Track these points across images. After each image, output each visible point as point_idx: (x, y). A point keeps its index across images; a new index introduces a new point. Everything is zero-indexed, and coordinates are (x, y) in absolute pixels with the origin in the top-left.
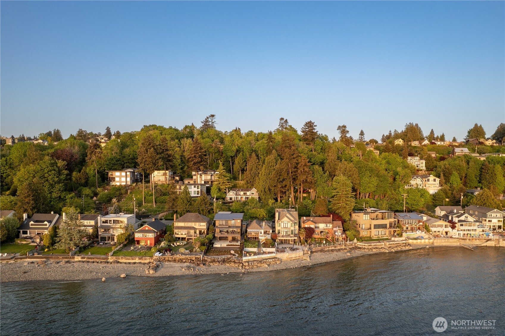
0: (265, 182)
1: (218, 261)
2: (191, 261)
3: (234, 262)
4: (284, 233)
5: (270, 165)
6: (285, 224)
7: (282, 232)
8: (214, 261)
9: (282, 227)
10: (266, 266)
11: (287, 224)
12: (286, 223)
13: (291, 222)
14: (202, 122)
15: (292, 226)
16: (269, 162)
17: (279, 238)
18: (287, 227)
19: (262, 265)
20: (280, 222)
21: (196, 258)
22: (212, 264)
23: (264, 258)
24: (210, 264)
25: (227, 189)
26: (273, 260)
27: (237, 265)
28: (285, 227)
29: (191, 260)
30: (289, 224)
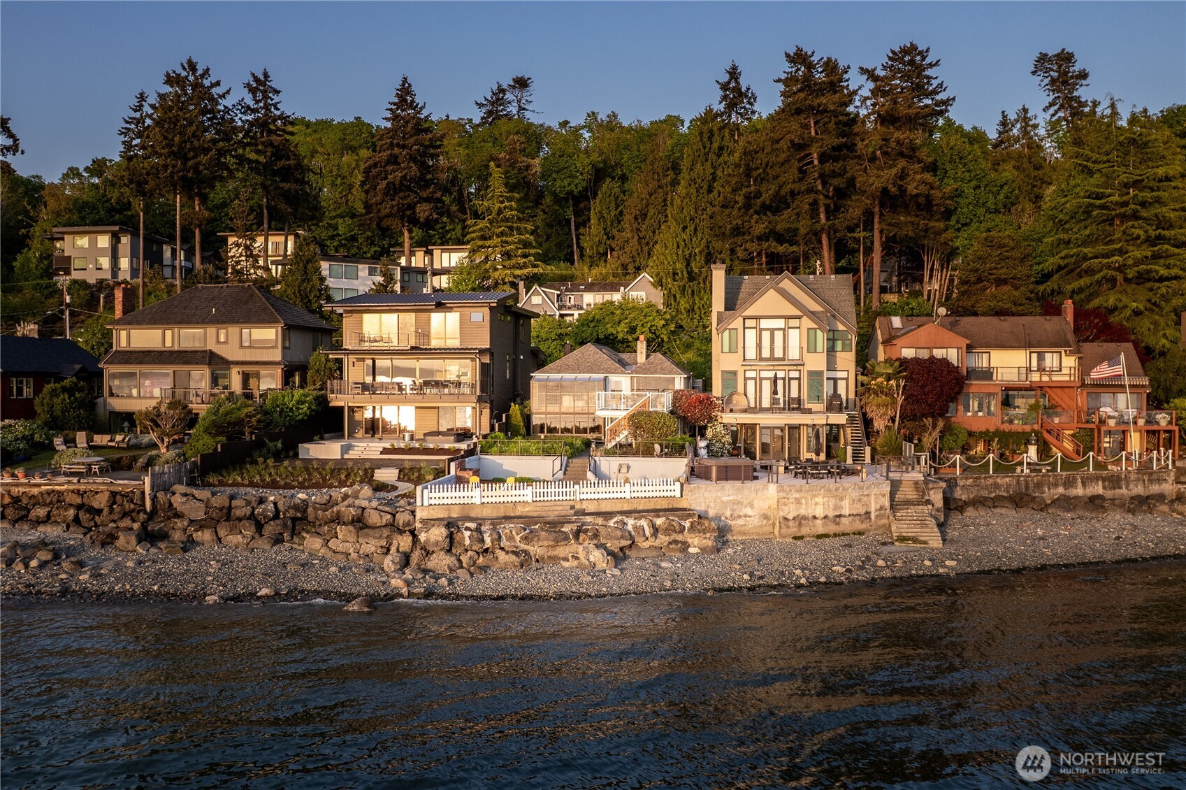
0: (691, 228)
1: (252, 517)
2: (84, 516)
3: (359, 523)
4: (758, 390)
5: (716, 145)
6: (766, 336)
7: (751, 384)
8: (228, 519)
9: (751, 354)
10: (597, 556)
11: (779, 336)
12: (772, 331)
13: (807, 323)
14: (480, 105)
15: (812, 349)
16: (711, 132)
17: (728, 418)
18: (779, 353)
19: (561, 551)
20: (738, 323)
21: (114, 494)
22: (205, 536)
23: (591, 508)
24: (198, 536)
25: (521, 284)
26: (659, 521)
27: (371, 546)
28: (766, 353)
29: (79, 507)
30: (794, 335)
